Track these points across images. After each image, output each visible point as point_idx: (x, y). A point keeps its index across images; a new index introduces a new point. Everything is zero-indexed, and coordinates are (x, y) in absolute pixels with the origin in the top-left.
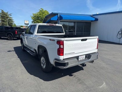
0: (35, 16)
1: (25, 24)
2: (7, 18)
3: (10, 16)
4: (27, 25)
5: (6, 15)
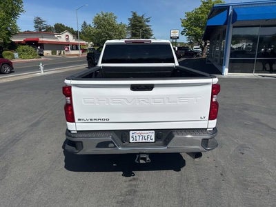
0: (190, 19)
1: (171, 38)
2: (141, 27)
3: (147, 23)
4: (174, 41)
5: (140, 22)
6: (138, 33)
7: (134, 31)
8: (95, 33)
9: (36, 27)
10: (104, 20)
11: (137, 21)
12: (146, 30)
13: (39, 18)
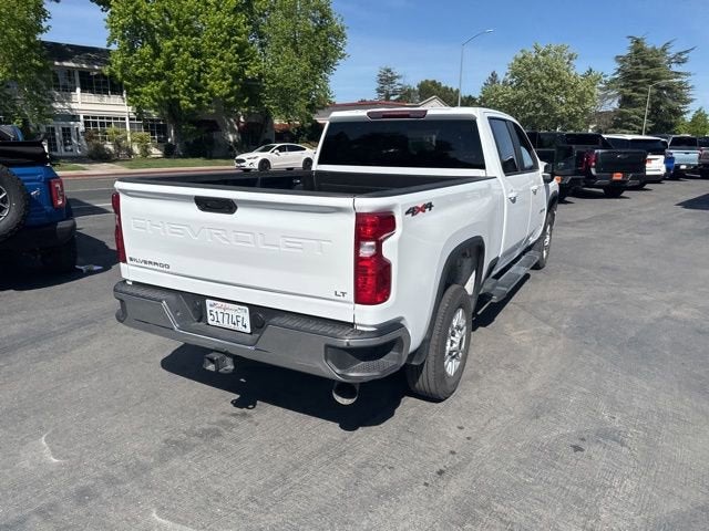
3: (675, 68)
5: (654, 65)
6: (639, 97)
7: (628, 92)
8: (507, 99)
9: (379, 91)
10: (538, 64)
11: (643, 61)
12: (668, 89)
13: (389, 71)
